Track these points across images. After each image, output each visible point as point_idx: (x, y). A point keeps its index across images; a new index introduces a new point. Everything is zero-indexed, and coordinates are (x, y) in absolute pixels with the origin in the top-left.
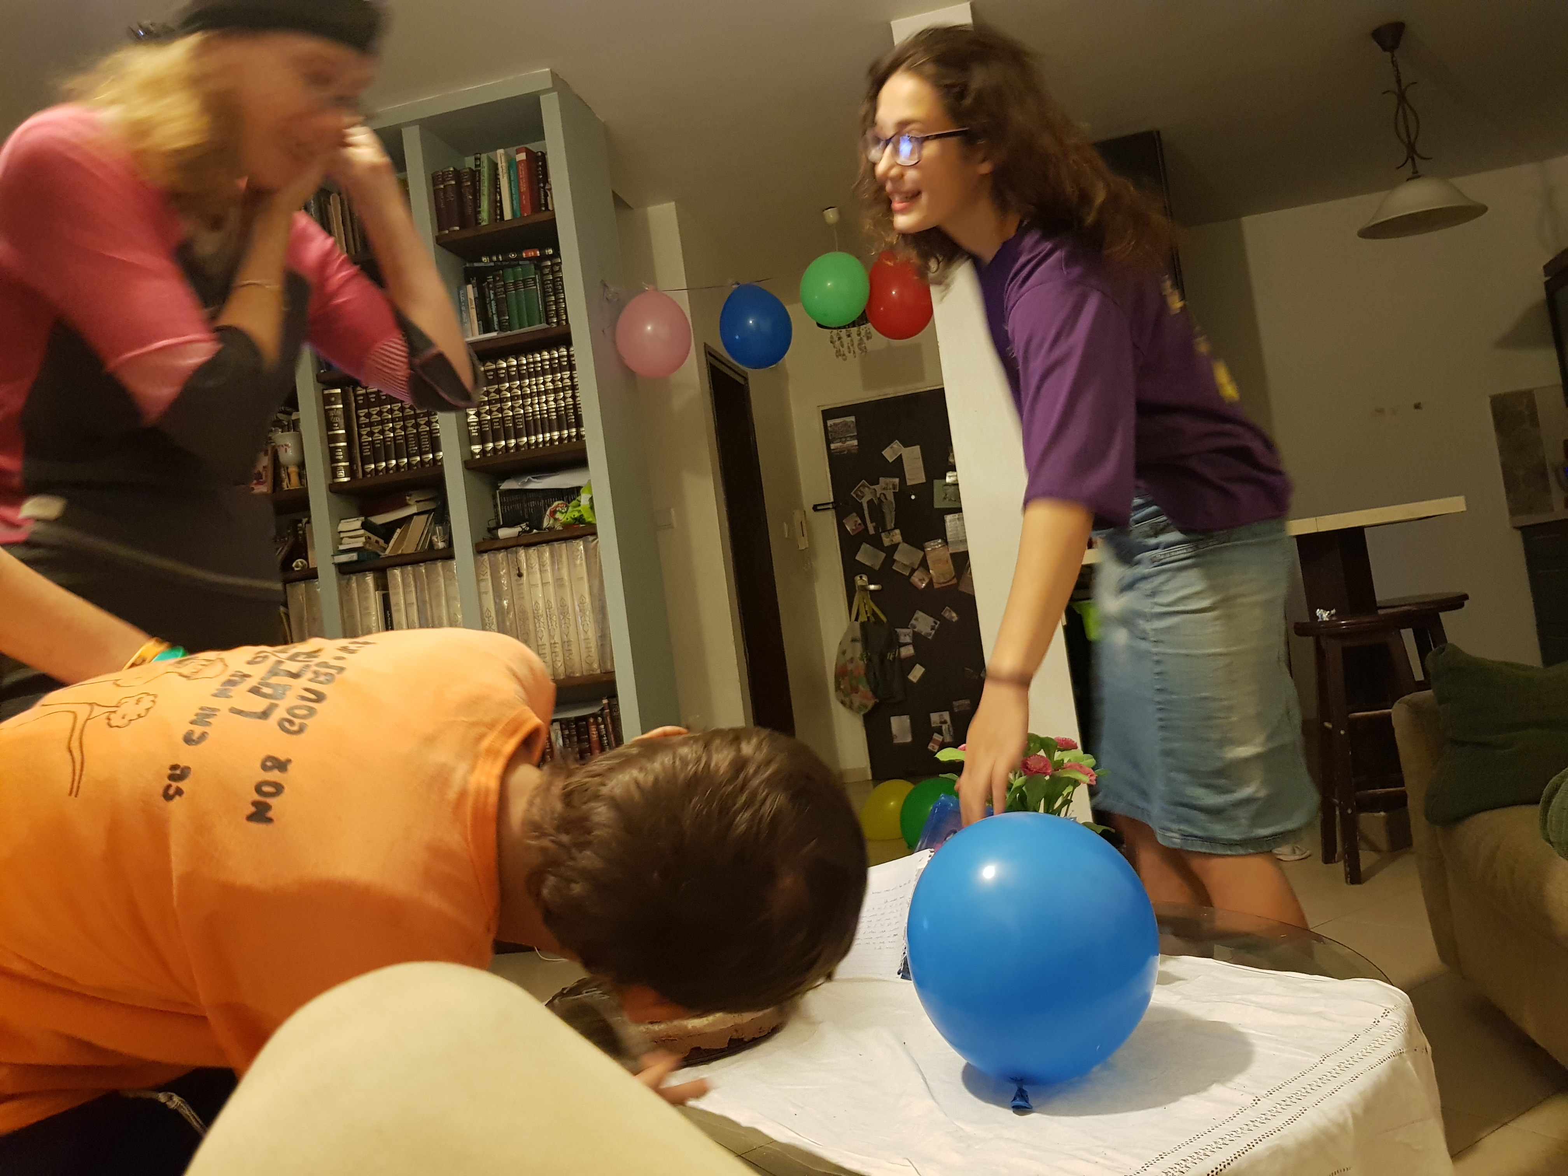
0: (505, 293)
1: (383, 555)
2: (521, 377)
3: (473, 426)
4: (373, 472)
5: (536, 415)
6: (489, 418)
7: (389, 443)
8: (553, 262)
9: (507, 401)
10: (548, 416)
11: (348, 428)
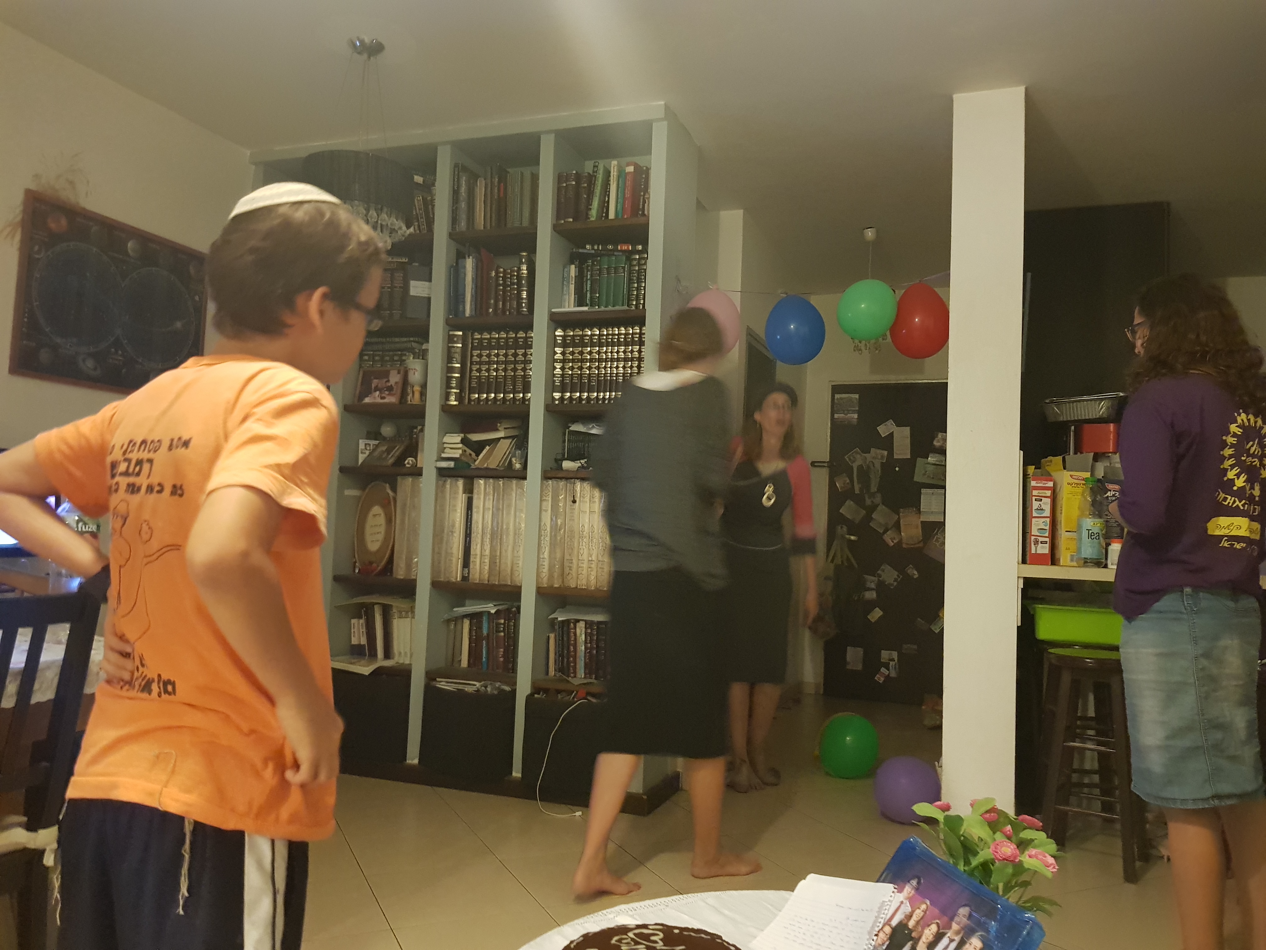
0: (599, 275)
1: (473, 466)
2: (601, 345)
3: (557, 377)
4: (476, 401)
5: (607, 377)
6: (570, 372)
7: (492, 380)
8: (641, 256)
9: (587, 362)
10: (616, 379)
11: (463, 364)
